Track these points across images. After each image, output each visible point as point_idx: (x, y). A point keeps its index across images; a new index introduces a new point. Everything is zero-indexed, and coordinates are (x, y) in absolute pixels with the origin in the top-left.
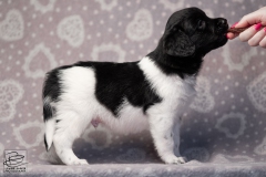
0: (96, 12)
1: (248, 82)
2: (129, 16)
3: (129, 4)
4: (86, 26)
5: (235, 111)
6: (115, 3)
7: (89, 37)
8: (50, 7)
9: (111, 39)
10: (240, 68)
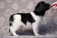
0: (21, 2)
2: (28, 3)
5: (51, 24)
8: (11, 1)
9: (24, 8)
10: (52, 15)
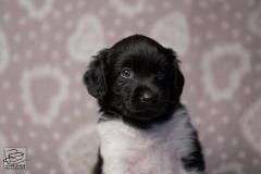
1: (241, 114)
3: (68, 8)
4: (11, 42)
6: (47, 8)
7: (16, 58)
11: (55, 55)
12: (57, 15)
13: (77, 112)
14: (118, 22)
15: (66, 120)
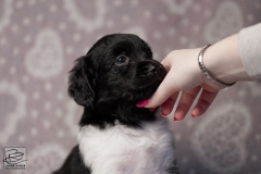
3: (27, 21)
11: (13, 70)
12: (15, 28)
13: (34, 132)
14: (77, 37)
15: (22, 139)
